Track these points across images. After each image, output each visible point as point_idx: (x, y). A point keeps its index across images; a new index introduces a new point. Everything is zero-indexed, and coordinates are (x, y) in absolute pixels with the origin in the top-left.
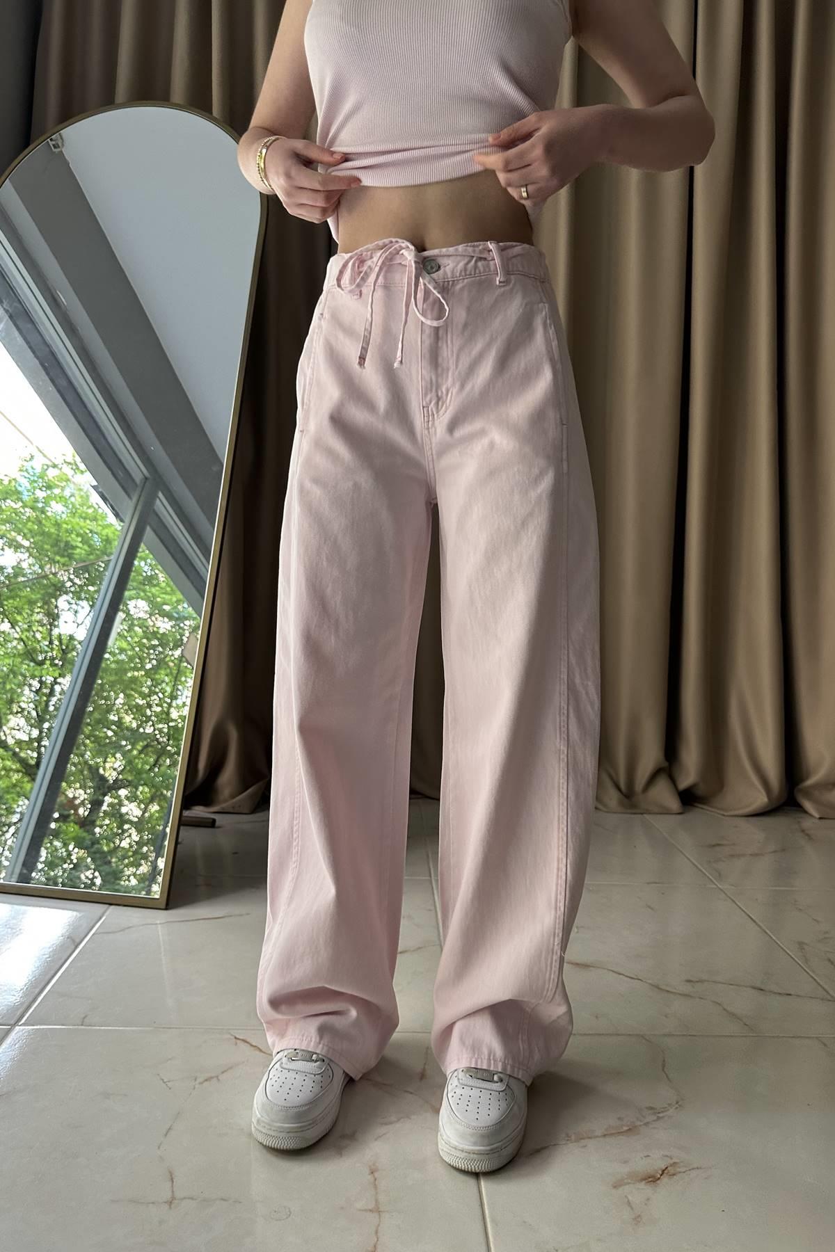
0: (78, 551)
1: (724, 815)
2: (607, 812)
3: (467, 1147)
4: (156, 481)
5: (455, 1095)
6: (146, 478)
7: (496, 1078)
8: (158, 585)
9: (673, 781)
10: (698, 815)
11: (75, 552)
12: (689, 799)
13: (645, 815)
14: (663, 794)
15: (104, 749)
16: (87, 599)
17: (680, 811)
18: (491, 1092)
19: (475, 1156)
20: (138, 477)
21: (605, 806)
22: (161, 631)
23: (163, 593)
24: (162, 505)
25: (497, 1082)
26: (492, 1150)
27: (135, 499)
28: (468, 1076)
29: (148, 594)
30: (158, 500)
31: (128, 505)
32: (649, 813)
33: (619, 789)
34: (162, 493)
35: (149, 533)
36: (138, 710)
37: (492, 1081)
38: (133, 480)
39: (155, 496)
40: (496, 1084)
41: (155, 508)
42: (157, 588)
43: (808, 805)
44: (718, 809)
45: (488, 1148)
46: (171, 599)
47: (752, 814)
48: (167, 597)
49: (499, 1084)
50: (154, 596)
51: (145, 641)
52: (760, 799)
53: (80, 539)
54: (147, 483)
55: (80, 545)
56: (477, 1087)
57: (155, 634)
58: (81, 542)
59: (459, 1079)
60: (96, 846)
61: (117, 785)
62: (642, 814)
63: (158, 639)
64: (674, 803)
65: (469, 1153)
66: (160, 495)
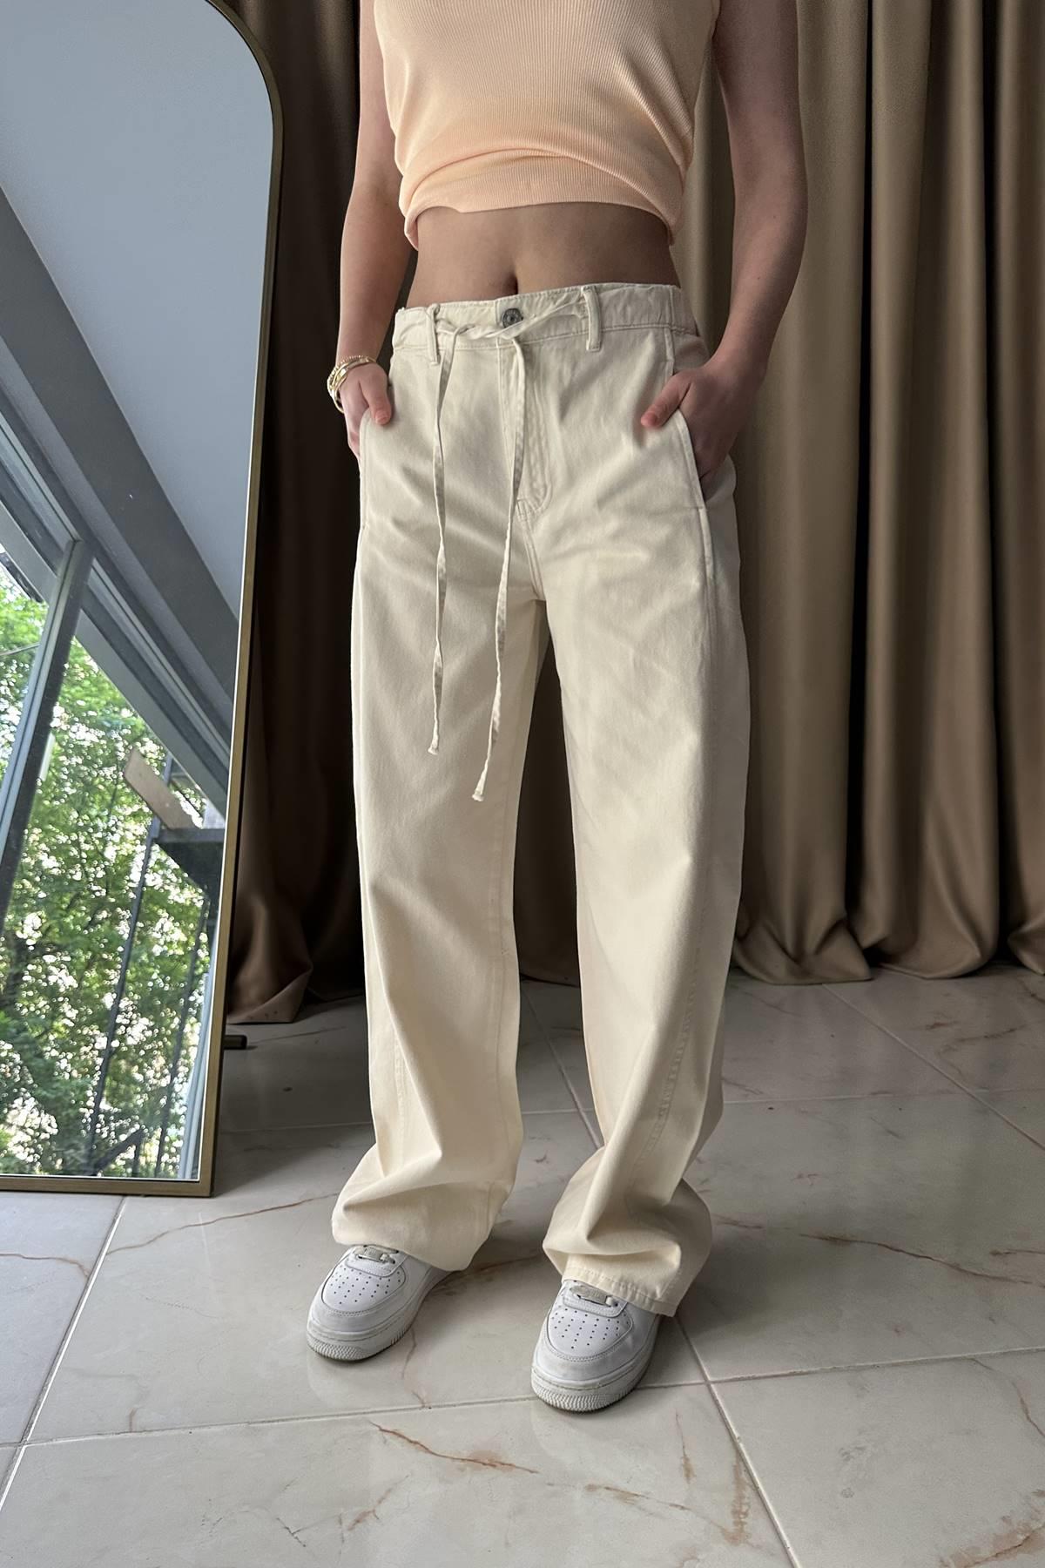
1: (924, 978)
2: (775, 984)
3: (554, 1379)
4: (89, 544)
6: (75, 541)
7: (609, 1301)
8: (79, 683)
9: (854, 936)
10: (890, 979)
12: (877, 958)
13: (824, 985)
14: (844, 955)
17: (868, 978)
18: (599, 1317)
20: (62, 539)
21: (769, 974)
22: (86, 744)
23: (87, 695)
24: (98, 578)
25: (610, 1306)
27: (60, 571)
28: (575, 1295)
29: (67, 695)
30: (92, 570)
32: (829, 982)
33: (784, 950)
34: (98, 560)
35: (83, 620)
37: (604, 1304)
38: (57, 546)
39: (90, 566)
40: (609, 1308)
41: (89, 583)
42: (78, 688)
43: (1027, 958)
44: (916, 970)
45: (581, 1383)
46: (98, 703)
47: (961, 974)
48: (94, 700)
49: (612, 1308)
50: (74, 699)
51: (64, 758)
52: (970, 954)
54: (77, 547)
57: (78, 748)
59: (564, 1298)
60: (23, 1034)
61: (42, 948)
62: (821, 984)
63: (80, 755)
64: (859, 967)
65: (558, 1386)
66: (95, 563)
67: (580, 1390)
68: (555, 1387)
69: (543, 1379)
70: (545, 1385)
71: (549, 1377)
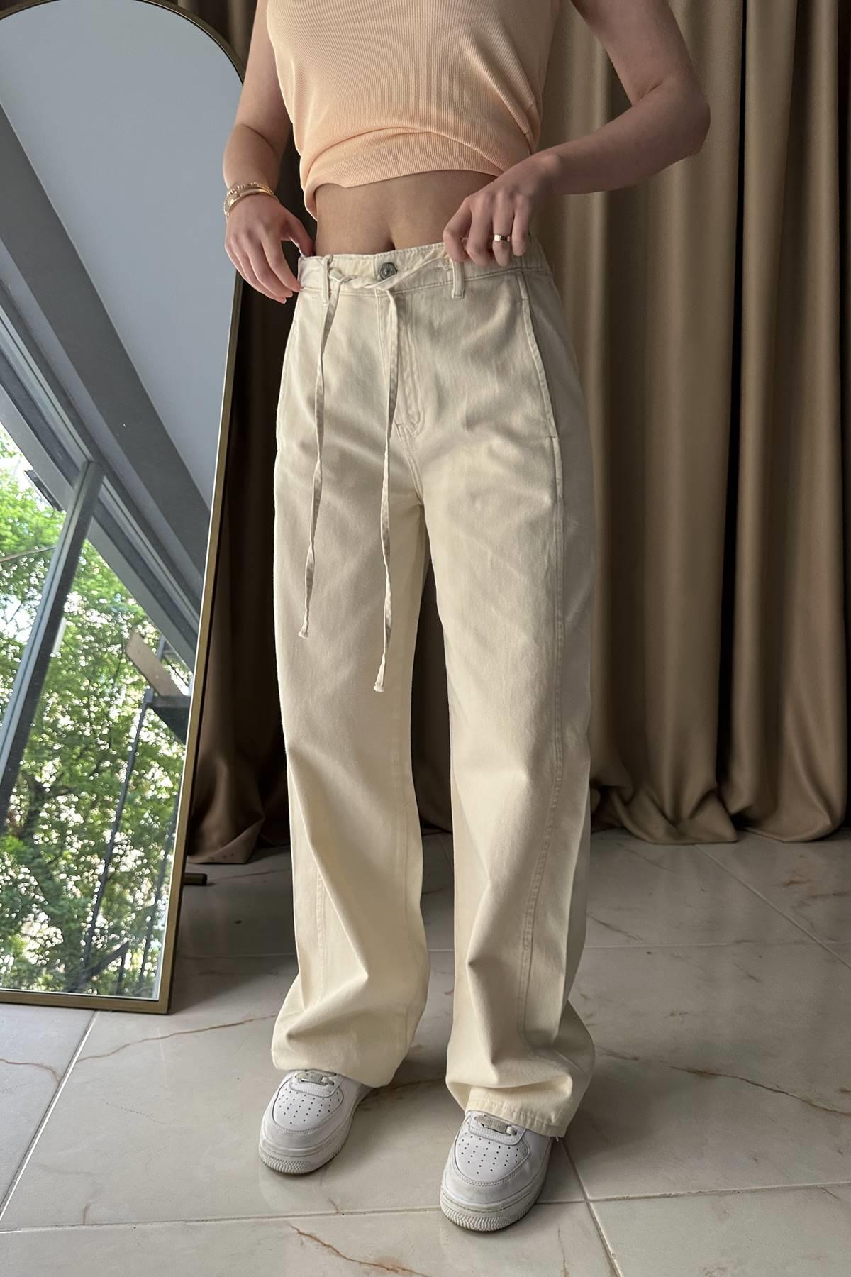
0: (7, 541)
1: (781, 841)
2: (656, 844)
3: (462, 1201)
4: (101, 465)
5: (462, 1143)
6: (90, 463)
7: (509, 1131)
8: (93, 577)
9: (723, 802)
10: (753, 841)
11: (4, 542)
12: (742, 823)
13: (697, 846)
14: (714, 820)
15: (41, 754)
16: (16, 593)
17: (734, 840)
18: (500, 1145)
19: (470, 1212)
20: (81, 463)
21: (651, 836)
22: (98, 626)
23: (99, 586)
24: (107, 493)
25: (510, 1135)
26: (489, 1209)
27: (77, 487)
28: (479, 1124)
29: (84, 586)
30: (103, 486)
31: (70, 493)
32: (701, 842)
33: (663, 814)
34: (107, 477)
35: (93, 525)
36: (74, 712)
37: (504, 1132)
38: (75, 466)
39: (100, 482)
40: (508, 1137)
41: (100, 495)
42: (93, 581)
44: (775, 834)
45: (485, 1206)
46: (108, 592)
47: (814, 838)
48: (104, 590)
49: (512, 1137)
50: (89, 590)
51: (79, 637)
52: (821, 821)
53: (10, 528)
54: (91, 468)
55: (10, 534)
56: (486, 1138)
57: (91, 629)
58: (11, 531)
59: (469, 1126)
60: (38, 860)
61: (56, 790)
62: (693, 844)
63: (93, 634)
64: (727, 830)
65: (464, 1208)
66: (105, 480)
67: (484, 1212)
68: (462, 1209)
69: (451, 1201)
70: (453, 1206)
71: (456, 1199)
